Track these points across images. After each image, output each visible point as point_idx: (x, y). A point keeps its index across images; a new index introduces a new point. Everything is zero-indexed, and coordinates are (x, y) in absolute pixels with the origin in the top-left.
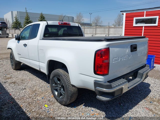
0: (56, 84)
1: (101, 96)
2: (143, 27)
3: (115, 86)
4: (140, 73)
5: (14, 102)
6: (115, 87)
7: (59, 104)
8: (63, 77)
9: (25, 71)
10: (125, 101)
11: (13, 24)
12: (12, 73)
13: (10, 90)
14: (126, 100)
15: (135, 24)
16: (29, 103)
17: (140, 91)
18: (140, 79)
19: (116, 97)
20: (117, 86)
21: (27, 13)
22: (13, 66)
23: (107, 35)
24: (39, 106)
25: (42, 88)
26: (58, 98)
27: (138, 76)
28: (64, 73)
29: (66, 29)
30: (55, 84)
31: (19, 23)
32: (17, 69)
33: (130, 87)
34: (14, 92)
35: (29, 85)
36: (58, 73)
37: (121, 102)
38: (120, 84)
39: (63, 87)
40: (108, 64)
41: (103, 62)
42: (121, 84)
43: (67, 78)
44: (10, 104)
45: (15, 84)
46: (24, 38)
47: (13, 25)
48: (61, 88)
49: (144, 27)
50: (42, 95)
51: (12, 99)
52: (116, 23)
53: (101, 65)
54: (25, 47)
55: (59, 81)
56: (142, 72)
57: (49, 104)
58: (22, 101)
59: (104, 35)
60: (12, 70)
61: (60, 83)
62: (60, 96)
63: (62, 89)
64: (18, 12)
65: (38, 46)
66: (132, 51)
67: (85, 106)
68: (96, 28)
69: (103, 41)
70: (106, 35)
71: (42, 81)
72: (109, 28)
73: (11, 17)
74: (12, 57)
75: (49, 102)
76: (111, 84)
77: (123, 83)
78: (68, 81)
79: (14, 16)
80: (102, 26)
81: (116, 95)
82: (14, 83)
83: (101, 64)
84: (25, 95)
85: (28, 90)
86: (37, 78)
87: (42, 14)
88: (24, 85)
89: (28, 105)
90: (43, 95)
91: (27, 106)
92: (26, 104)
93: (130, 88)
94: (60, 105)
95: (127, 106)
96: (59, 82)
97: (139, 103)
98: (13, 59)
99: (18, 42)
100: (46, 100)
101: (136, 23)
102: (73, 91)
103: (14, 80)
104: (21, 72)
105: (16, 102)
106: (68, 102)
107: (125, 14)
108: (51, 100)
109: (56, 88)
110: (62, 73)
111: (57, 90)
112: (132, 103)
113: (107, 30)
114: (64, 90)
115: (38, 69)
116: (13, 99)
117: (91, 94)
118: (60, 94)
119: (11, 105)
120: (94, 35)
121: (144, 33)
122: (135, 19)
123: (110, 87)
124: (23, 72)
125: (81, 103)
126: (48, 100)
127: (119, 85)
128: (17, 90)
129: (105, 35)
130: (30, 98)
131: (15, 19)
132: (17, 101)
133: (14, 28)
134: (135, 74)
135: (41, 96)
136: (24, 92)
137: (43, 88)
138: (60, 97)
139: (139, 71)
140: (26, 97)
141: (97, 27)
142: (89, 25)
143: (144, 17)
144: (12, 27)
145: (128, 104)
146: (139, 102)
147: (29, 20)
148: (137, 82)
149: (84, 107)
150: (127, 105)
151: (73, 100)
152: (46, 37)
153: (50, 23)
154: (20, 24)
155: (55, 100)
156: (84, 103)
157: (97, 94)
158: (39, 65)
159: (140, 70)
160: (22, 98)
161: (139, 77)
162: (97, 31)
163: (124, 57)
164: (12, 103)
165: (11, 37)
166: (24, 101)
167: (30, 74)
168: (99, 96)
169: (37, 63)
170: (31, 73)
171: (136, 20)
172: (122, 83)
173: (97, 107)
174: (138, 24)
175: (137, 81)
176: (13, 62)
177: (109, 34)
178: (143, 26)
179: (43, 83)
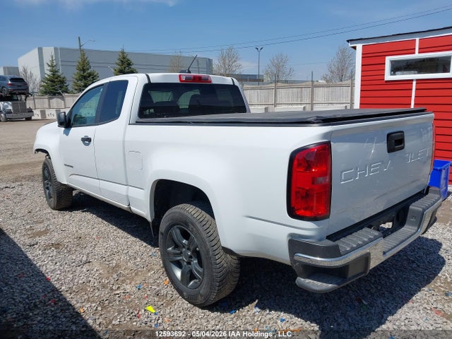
0: (176, 246)
1: (308, 277)
2: (414, 83)
3: (348, 249)
4: (414, 211)
5: (60, 300)
6: (348, 252)
7: (187, 305)
8: (198, 226)
9: (83, 212)
10: (373, 291)
11: (43, 84)
12: (49, 220)
13: (48, 266)
14: (376, 288)
15: (391, 75)
16: (101, 303)
17: (413, 262)
18: (416, 228)
19: (350, 279)
20: (353, 249)
21: (81, 50)
22: (52, 199)
23: (308, 108)
24: (131, 311)
25: (135, 258)
26: (182, 286)
27: (410, 219)
28: (199, 217)
29: (199, 93)
30: (174, 248)
31: (60, 81)
32: (61, 207)
33: (388, 252)
34: (59, 272)
35: (100, 250)
36: (183, 215)
37: (361, 295)
38: (360, 243)
39: (197, 254)
40: (327, 189)
41: (313, 183)
42: (366, 243)
43: (208, 231)
44: (50, 304)
45: (59, 248)
46: (82, 122)
47: (43, 86)
48: (191, 257)
49: (417, 83)
50: (136, 278)
51: (53, 291)
52: (332, 72)
53: (307, 190)
54: (88, 145)
55: (187, 239)
56: (421, 209)
57: (160, 303)
58: (83, 296)
59: (299, 106)
60: (49, 210)
61: (189, 244)
62: (190, 281)
63: (196, 261)
64: (56, 49)
65: (124, 142)
66: (390, 150)
67: (260, 308)
68: (276, 89)
69: (314, 123)
70: (304, 108)
71: (134, 239)
72: (314, 86)
73: (38, 64)
74: (48, 173)
75: (156, 299)
76: (337, 242)
77: (371, 240)
78: (212, 238)
79: (47, 59)
80: (294, 82)
81: (350, 274)
82: (57, 246)
83: (307, 188)
84: (90, 279)
85: (96, 266)
86: (121, 231)
87: (123, 53)
88: (84, 251)
89: (99, 308)
90: (139, 280)
91: (96, 310)
92: (94, 305)
93: (389, 255)
94: (189, 305)
95: (380, 306)
96: (184, 241)
97: (414, 298)
98: (50, 180)
99: (67, 133)
100: (149, 293)
101: (392, 71)
102: (225, 265)
103: (56, 237)
104: (73, 215)
105: (65, 299)
106: (213, 298)
107: (359, 47)
108: (163, 292)
109: (179, 258)
110: (195, 216)
111: (179, 264)
112: (394, 296)
113: (307, 92)
114: (200, 263)
115: (124, 206)
116: (57, 291)
117: (275, 274)
118: (189, 275)
119: (53, 309)
120: (272, 109)
121: (415, 100)
122: (388, 59)
123: (334, 252)
124: (78, 215)
125: (249, 300)
126: (154, 292)
127: (359, 246)
128: (66, 266)
129: (302, 106)
130: (104, 286)
131: (49, 68)
132: (68, 296)
133: (46, 93)
134: (399, 214)
135: (133, 283)
136: (85, 270)
137: (139, 259)
138: (188, 283)
139: (411, 207)
140: (91, 284)
141: (279, 84)
142: (255, 79)
143: (414, 53)
144: (41, 91)
145: (383, 302)
146: (412, 295)
147: (88, 69)
148: (408, 238)
149: (258, 309)
150: (381, 302)
151: (227, 291)
152: (146, 117)
153: (156, 77)
154: (62, 82)
155: (175, 292)
156: (257, 298)
157: (298, 273)
158: (127, 196)
159: (413, 204)
160: (82, 288)
161: (412, 224)
162: (278, 96)
163: (370, 168)
164: (55, 304)
165: (40, 118)
166: (86, 297)
167: (100, 220)
168: (302, 279)
169: (122, 190)
170: (103, 218)
171: (392, 62)
172: (366, 240)
173: (293, 310)
174: (397, 73)
175: (408, 232)
176: (51, 188)
177: (312, 104)
178: (412, 80)
179: (138, 246)
